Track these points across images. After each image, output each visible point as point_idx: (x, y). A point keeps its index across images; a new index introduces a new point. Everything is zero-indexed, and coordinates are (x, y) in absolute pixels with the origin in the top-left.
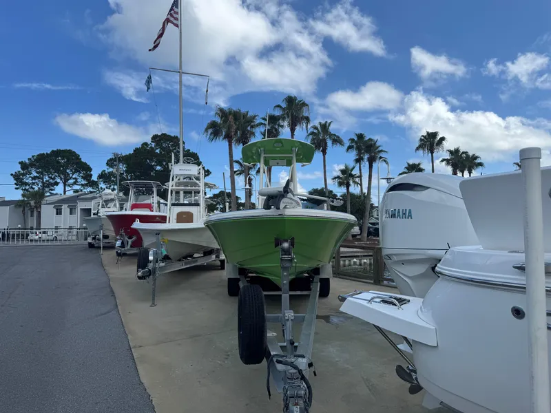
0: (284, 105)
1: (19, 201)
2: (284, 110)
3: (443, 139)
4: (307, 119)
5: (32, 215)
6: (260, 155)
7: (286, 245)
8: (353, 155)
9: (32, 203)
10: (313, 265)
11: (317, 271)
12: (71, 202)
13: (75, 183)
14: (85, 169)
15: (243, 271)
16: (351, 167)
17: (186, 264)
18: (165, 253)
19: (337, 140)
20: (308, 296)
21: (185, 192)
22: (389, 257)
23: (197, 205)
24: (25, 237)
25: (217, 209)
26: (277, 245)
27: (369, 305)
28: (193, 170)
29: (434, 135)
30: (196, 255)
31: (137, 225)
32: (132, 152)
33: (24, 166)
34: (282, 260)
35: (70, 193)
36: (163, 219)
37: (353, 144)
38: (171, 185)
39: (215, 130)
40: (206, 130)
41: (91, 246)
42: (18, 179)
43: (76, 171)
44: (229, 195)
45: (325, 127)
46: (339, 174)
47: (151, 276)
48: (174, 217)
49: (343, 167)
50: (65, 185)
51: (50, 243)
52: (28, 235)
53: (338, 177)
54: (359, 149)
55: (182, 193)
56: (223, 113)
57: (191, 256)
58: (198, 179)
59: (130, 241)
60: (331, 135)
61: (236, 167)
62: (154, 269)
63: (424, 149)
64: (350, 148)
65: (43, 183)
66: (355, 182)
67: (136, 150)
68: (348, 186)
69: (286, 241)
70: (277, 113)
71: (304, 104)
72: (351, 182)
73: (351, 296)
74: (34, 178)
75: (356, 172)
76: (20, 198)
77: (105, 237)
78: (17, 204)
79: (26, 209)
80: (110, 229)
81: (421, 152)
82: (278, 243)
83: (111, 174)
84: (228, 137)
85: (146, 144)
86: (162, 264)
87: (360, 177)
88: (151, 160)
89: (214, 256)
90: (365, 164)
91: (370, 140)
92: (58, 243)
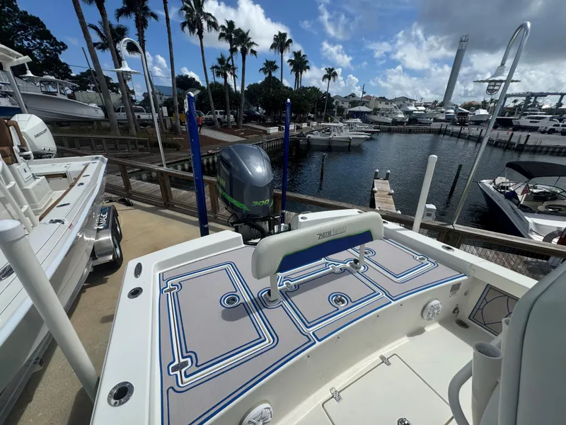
3: (290, 41)
16: (226, 57)
19: (212, 24)
25: (89, 88)
29: (284, 36)
37: (224, 32)
46: (217, 63)
49: (219, 56)
53: (216, 67)
60: (206, 15)
63: (276, 49)
64: (222, 35)
68: (225, 76)
72: (228, 73)
91: (240, 30)
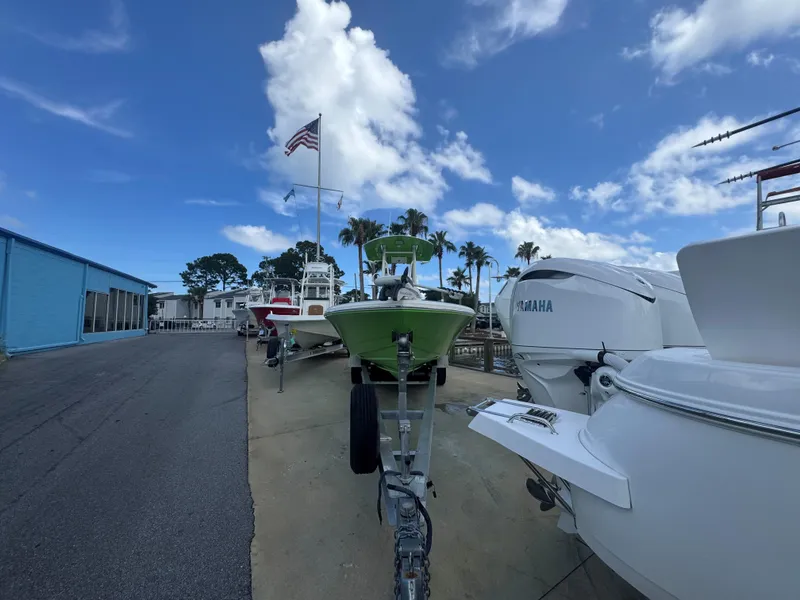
0: (406, 216)
1: (186, 296)
2: (406, 220)
3: (537, 248)
4: (426, 229)
5: (196, 308)
6: (382, 253)
7: (404, 340)
8: (464, 260)
9: (196, 297)
10: (431, 357)
11: (434, 362)
12: (229, 297)
13: (233, 282)
14: (241, 270)
15: (365, 363)
16: (462, 270)
17: (317, 352)
18: (294, 343)
19: (451, 247)
20: (427, 385)
21: (320, 288)
22: (521, 356)
23: (327, 299)
24: (188, 325)
26: (394, 340)
27: (509, 425)
28: (324, 267)
29: (530, 245)
30: (325, 344)
31: (271, 316)
32: (279, 256)
33: (190, 266)
34: (399, 356)
35: (228, 290)
36: (296, 312)
37: (464, 251)
38: (304, 282)
39: (346, 236)
40: (340, 235)
41: (240, 334)
42: (186, 277)
43: (234, 271)
44: (359, 292)
45: (441, 236)
46: (453, 275)
47: (279, 365)
48: (306, 310)
49: (456, 270)
50: (224, 283)
51: (209, 331)
52: (191, 324)
53: (452, 278)
54: (468, 255)
55: (318, 289)
56: (354, 222)
57: (322, 345)
58: (328, 276)
59: (270, 330)
60: (447, 243)
61: (365, 268)
62: (282, 358)
63: (521, 256)
64: (461, 254)
65: (207, 281)
66: (466, 283)
67: (283, 254)
68: (460, 286)
69: (404, 335)
70: (401, 222)
71: (424, 216)
72: (462, 282)
73: (483, 408)
74: (199, 277)
75: (466, 274)
76: (187, 293)
77: (251, 326)
78: (183, 298)
79: (192, 303)
80: (253, 319)
81: (519, 258)
82: (395, 337)
83: (263, 275)
84: (359, 243)
85: (291, 249)
86: (291, 353)
87: (470, 278)
88: (296, 263)
89: (342, 346)
90: (474, 268)
91: (478, 247)
92: (217, 331)
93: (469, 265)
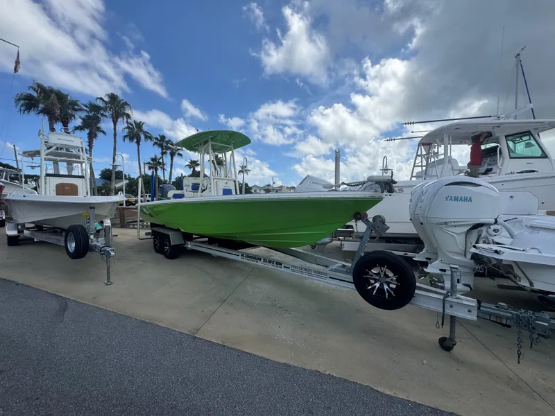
4: (128, 116)
8: (158, 149)
16: (158, 157)
19: (148, 137)
23: (82, 177)
28: (76, 141)
38: (44, 154)
39: (27, 102)
54: (161, 145)
56: (42, 90)
58: (81, 151)
66: (161, 168)
68: (156, 170)
71: (127, 104)
72: (158, 167)
93: (163, 153)
